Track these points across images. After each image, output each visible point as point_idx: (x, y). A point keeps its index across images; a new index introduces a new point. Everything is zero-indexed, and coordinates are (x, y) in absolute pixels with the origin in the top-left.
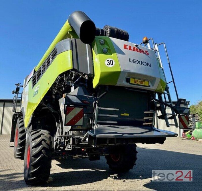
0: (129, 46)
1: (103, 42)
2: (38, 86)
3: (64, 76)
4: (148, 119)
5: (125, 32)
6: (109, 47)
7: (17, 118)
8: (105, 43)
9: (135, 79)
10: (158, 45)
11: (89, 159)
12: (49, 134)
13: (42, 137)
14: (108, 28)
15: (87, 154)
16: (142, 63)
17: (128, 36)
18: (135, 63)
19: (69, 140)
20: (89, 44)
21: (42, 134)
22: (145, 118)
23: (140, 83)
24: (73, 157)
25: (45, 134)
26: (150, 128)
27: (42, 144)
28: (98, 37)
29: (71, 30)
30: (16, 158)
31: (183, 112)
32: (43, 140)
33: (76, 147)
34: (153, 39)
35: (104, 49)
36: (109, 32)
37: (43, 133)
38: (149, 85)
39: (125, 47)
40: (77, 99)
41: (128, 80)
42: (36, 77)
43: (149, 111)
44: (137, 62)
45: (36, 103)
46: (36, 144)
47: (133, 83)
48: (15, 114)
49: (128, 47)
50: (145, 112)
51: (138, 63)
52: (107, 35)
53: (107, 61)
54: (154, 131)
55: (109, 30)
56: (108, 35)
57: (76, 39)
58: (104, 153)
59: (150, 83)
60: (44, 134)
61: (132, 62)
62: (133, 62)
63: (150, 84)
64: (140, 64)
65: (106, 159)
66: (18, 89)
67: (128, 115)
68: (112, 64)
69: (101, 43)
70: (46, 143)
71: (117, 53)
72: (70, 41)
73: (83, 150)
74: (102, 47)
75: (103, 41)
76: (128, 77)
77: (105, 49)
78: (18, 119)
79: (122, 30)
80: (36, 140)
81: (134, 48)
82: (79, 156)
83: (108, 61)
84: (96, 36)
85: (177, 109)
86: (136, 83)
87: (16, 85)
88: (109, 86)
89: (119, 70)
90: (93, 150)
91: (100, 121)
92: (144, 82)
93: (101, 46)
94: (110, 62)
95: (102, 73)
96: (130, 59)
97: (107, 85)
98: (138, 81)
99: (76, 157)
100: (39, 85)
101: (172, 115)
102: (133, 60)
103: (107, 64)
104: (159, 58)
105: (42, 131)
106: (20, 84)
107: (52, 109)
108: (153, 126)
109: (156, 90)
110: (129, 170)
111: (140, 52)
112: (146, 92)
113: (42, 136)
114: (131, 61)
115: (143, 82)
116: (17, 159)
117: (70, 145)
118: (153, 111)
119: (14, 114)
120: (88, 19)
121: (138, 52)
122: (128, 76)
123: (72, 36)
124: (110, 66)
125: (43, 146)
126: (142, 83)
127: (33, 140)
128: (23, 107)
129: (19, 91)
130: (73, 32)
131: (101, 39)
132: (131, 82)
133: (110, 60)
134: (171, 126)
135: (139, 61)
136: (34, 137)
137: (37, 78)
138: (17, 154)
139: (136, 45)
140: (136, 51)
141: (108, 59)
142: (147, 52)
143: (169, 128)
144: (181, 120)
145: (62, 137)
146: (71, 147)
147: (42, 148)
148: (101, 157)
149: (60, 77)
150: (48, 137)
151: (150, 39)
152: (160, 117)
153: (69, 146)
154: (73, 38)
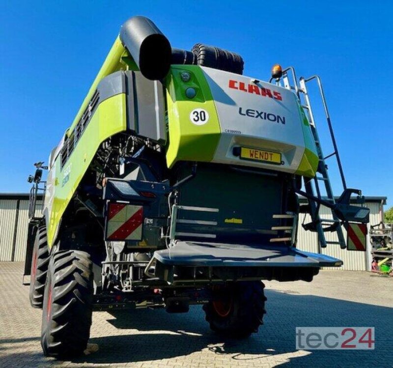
0: (240, 83)
1: (186, 76)
2: (69, 166)
3: (121, 146)
4: (283, 231)
5: (234, 56)
6: (198, 85)
7: (36, 229)
8: (192, 77)
9: (252, 150)
10: (305, 81)
11: (166, 311)
12: (90, 258)
13: (75, 264)
14: (201, 49)
15: (163, 299)
16: (267, 116)
17: (242, 63)
18: (251, 118)
19: (127, 270)
20: (161, 81)
21: (75, 259)
22: (273, 228)
23: (263, 157)
24: (137, 305)
25: (81, 259)
26: (286, 249)
27: (73, 278)
28: (176, 67)
29: (126, 55)
30: (33, 305)
31: (355, 217)
32: (77, 270)
33: (140, 286)
34: (294, 69)
35: (189, 89)
36: (202, 57)
37: (77, 257)
38: (281, 162)
39: (232, 84)
40: (131, 188)
41: (237, 152)
42: (66, 150)
43: (284, 213)
44: (256, 114)
45: (66, 199)
46: (62, 279)
47: (248, 156)
48: (33, 220)
49: (237, 85)
50: (275, 216)
51: (257, 117)
52: (198, 62)
53: (194, 113)
54: (294, 255)
55: (201, 53)
56: (201, 62)
57: (135, 72)
58: (197, 298)
59: (283, 155)
60: (78, 259)
61: (244, 115)
62: (248, 115)
63: (284, 159)
64: (262, 118)
65: (204, 312)
66: (39, 174)
67: (240, 221)
68: (203, 118)
69: (184, 78)
70: (82, 277)
71: (215, 101)
72: (123, 76)
73: (156, 291)
74: (184, 86)
75: (186, 74)
76: (238, 146)
77: (191, 89)
78: (38, 231)
79: (230, 52)
80: (62, 270)
81: (250, 87)
82: (147, 304)
83: (196, 114)
84: (172, 66)
85: (341, 211)
86: (254, 158)
87: (35, 165)
88: (199, 163)
89: (218, 131)
90: (175, 292)
91: (180, 234)
92: (271, 154)
93: (182, 84)
94: (199, 116)
95: (182, 138)
96: (240, 109)
97: (195, 162)
98: (258, 153)
99: (141, 306)
100: (71, 164)
101: (332, 223)
102: (248, 111)
103: (194, 119)
104: (307, 107)
105: (76, 253)
106: (42, 163)
107: (94, 210)
108: (292, 245)
109: (297, 171)
110: (250, 335)
111: (264, 94)
112: (276, 175)
113: (74, 262)
114: (244, 112)
115: (269, 156)
116: (36, 308)
117: (129, 280)
118: (294, 215)
119: (31, 222)
120: (155, 32)
121: (258, 95)
122: (237, 143)
123: (128, 67)
124: (200, 123)
125: (76, 283)
126: (267, 158)
127: (57, 270)
128: (47, 208)
129: (40, 176)
130: (129, 59)
131: (182, 71)
132: (242, 156)
133: (199, 111)
134: (330, 245)
135: (260, 112)
136: (59, 263)
137: (68, 151)
138: (35, 299)
139: (254, 80)
140: (254, 93)
141: (195, 108)
142: (278, 95)
143: (325, 248)
144: (351, 233)
145: (114, 264)
146: (131, 286)
147: (73, 287)
148: (190, 306)
149: (112, 148)
150: (87, 266)
151: (289, 69)
152: (307, 227)
153: (128, 282)
154: (129, 69)
